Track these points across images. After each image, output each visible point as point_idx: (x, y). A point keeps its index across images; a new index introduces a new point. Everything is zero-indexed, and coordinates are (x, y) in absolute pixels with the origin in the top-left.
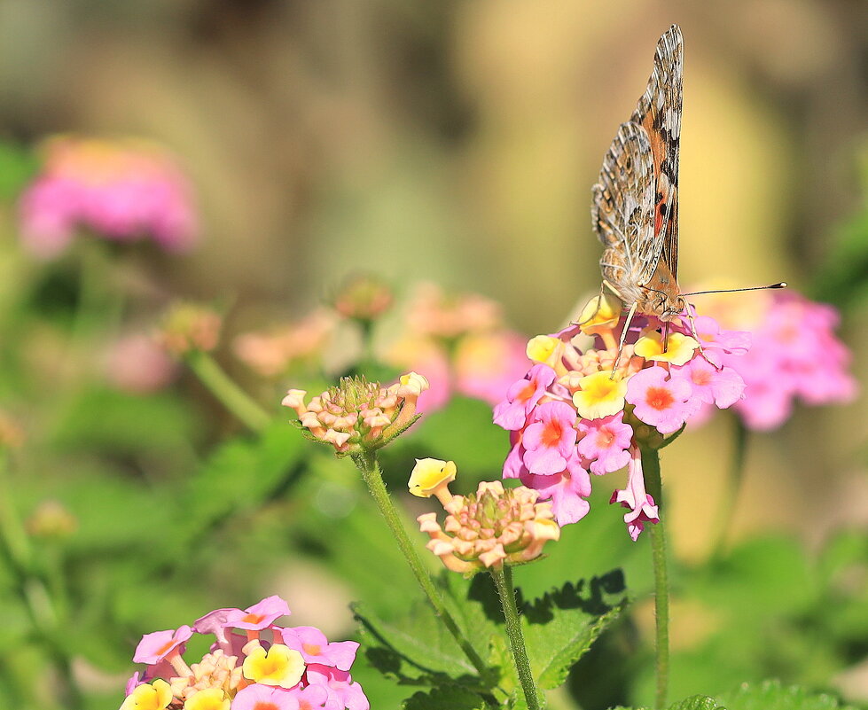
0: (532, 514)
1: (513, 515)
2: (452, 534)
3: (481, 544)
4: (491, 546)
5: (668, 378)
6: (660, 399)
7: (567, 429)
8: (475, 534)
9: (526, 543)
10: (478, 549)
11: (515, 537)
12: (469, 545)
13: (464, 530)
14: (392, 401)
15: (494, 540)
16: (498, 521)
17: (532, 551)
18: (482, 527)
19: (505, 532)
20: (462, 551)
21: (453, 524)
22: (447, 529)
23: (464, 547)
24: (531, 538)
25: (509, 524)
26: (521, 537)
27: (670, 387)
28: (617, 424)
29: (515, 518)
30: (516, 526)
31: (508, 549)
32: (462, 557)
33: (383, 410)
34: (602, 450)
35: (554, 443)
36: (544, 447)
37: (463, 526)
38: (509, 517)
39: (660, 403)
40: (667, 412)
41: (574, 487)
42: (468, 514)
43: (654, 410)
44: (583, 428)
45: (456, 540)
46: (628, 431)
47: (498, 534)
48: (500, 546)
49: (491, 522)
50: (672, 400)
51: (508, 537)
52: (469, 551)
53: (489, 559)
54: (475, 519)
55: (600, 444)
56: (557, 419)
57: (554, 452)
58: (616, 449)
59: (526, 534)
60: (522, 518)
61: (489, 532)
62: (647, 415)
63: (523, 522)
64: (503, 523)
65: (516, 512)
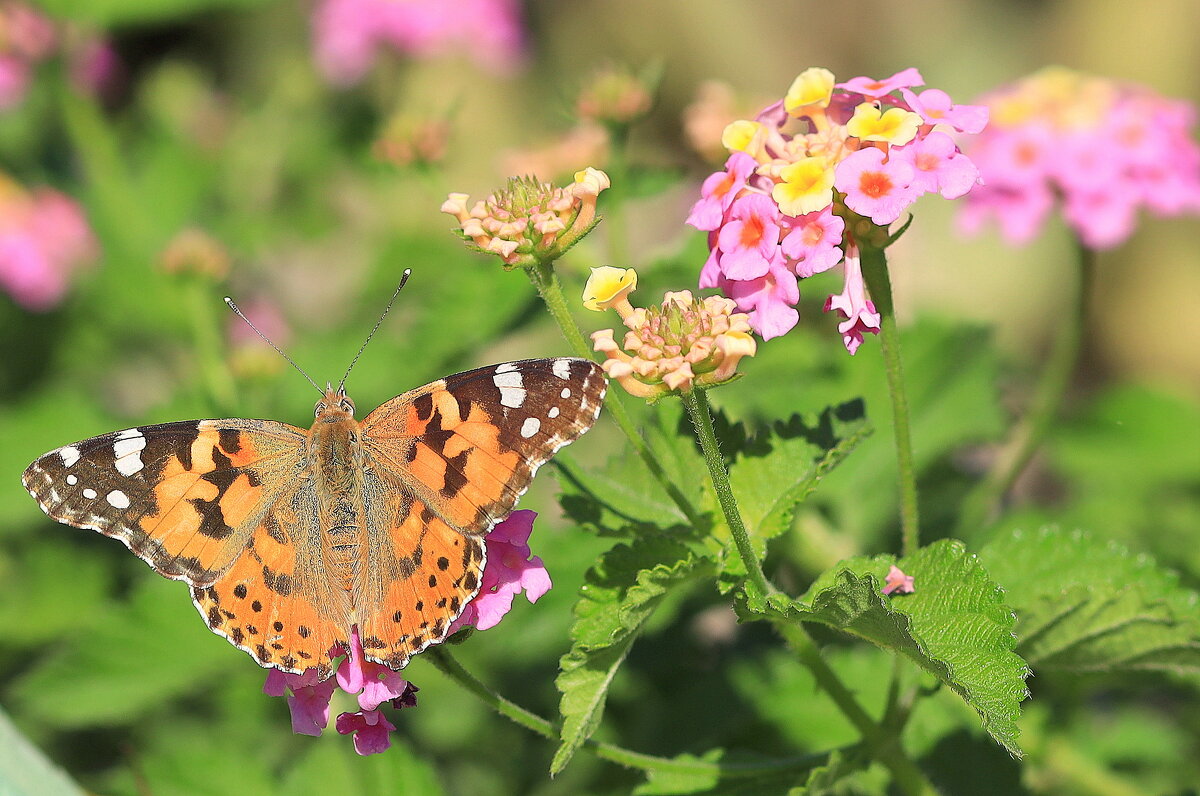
0: (726, 327)
1: (702, 328)
2: (633, 353)
3: (665, 364)
4: (676, 365)
5: (885, 161)
6: (876, 185)
7: (769, 225)
8: (658, 352)
9: (717, 361)
10: (662, 369)
11: (705, 354)
12: (651, 365)
13: (646, 347)
14: (567, 202)
15: (680, 358)
16: (684, 336)
17: (724, 371)
18: (666, 344)
19: (693, 348)
20: (644, 374)
21: (633, 341)
22: (626, 348)
23: (645, 367)
24: (723, 355)
25: (697, 339)
26: (711, 354)
27: (888, 171)
28: (827, 218)
29: (705, 333)
30: (705, 342)
31: (696, 370)
33: (558, 214)
34: (809, 248)
35: (754, 243)
36: (743, 248)
37: (644, 343)
38: (698, 332)
39: (877, 190)
40: (885, 199)
41: (779, 293)
42: (650, 329)
43: (870, 199)
44: (786, 225)
45: (636, 359)
46: (839, 224)
47: (685, 351)
48: (688, 365)
49: (676, 338)
50: (890, 186)
51: (697, 354)
52: (651, 373)
53: (674, 381)
54: (658, 334)
55: (806, 241)
56: (757, 215)
57: (754, 253)
58: (826, 246)
59: (718, 351)
60: (713, 333)
61: (674, 350)
62: (860, 205)
63: (715, 337)
64: (691, 339)
65: (706, 326)
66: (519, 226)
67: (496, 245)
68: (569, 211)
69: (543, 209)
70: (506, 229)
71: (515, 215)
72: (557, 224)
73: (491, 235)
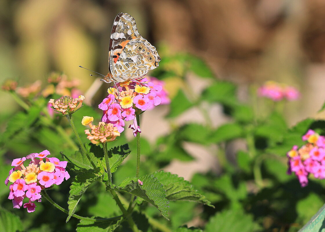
0: (113, 130)
1: (108, 130)
2: (93, 135)
3: (101, 137)
4: (103, 137)
5: (143, 98)
6: (142, 103)
7: (119, 110)
8: (99, 135)
9: (112, 137)
10: (100, 138)
11: (109, 135)
12: (98, 137)
13: (96, 134)
14: (76, 102)
15: (104, 136)
16: (105, 132)
17: (113, 139)
18: (100, 133)
19: (106, 134)
20: (96, 139)
21: (93, 132)
22: (92, 133)
23: (96, 138)
24: (113, 135)
25: (107, 132)
26: (110, 135)
27: (144, 100)
28: (131, 109)
29: (109, 131)
30: (109, 133)
31: (107, 138)
32: (95, 140)
33: (74, 104)
34: (128, 115)
35: (115, 114)
36: (113, 115)
37: (96, 133)
38: (107, 131)
39: (141, 103)
40: (143, 106)
41: (120, 124)
42: (97, 130)
43: (140, 105)
44: (122, 110)
45: (94, 136)
46: (134, 110)
47: (104, 135)
48: (105, 137)
49: (103, 132)
50: (145, 103)
51: (107, 135)
52: (97, 139)
53: (102, 141)
54: (99, 131)
55: (127, 113)
56: (116, 108)
57: (115, 116)
58: (131, 115)
59: (111, 135)
60: (110, 131)
61: (102, 134)
62: (139, 107)
63: (110, 132)
64: (106, 132)
66: (66, 106)
67: (61, 110)
68: (76, 104)
69: (71, 103)
70: (64, 107)
71: (65, 104)
72: (74, 106)
73: (60, 108)
